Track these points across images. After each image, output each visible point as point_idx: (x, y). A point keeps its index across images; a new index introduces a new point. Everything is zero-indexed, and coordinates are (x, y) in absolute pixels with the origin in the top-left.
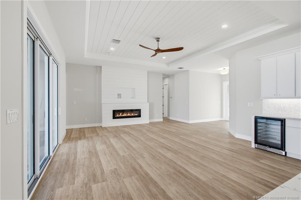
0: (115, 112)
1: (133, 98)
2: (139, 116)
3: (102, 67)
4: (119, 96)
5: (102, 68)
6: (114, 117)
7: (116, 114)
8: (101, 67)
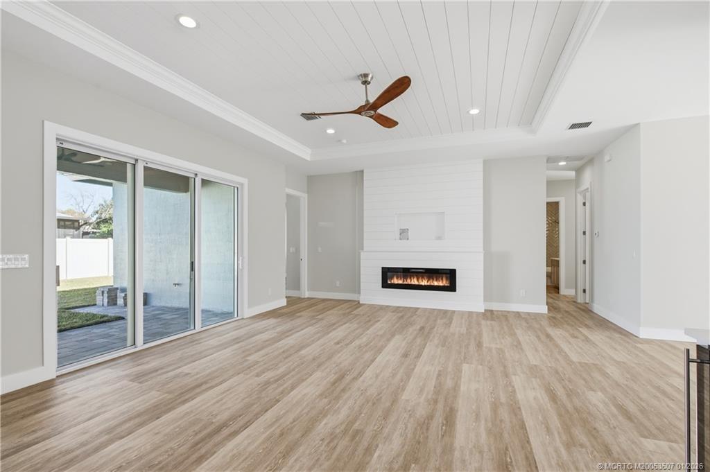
0: (387, 273)
1: (439, 238)
2: (452, 287)
3: (365, 171)
4: (404, 233)
5: (365, 174)
6: (386, 285)
7: (392, 277)
8: (362, 172)
